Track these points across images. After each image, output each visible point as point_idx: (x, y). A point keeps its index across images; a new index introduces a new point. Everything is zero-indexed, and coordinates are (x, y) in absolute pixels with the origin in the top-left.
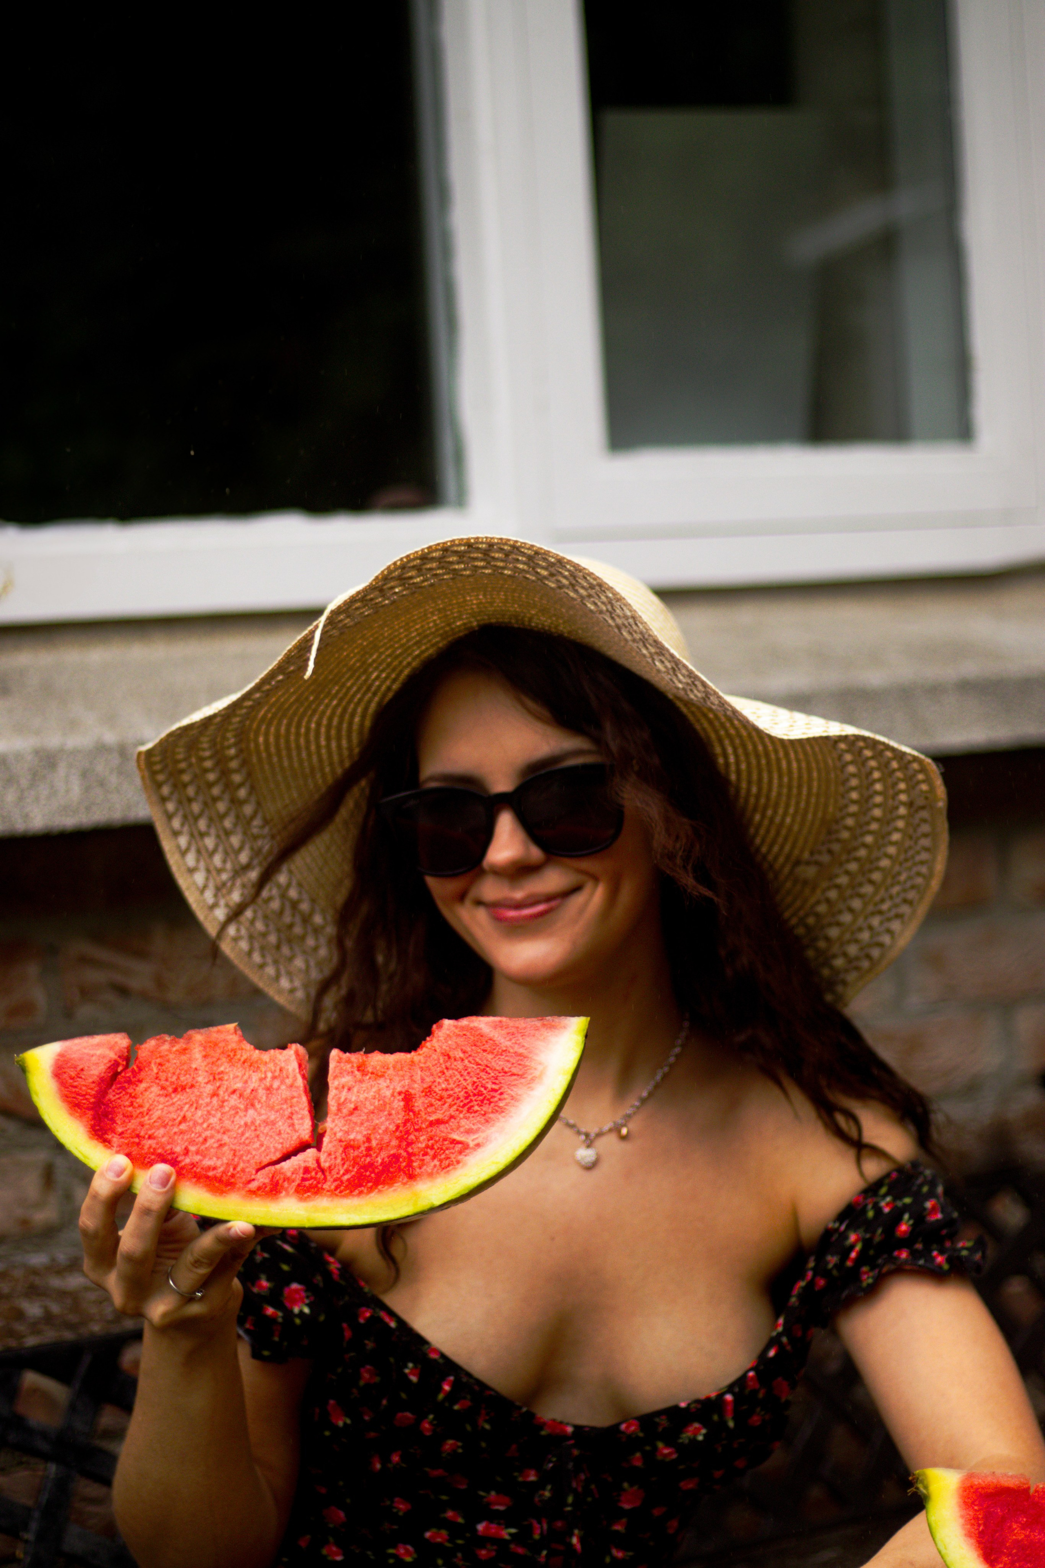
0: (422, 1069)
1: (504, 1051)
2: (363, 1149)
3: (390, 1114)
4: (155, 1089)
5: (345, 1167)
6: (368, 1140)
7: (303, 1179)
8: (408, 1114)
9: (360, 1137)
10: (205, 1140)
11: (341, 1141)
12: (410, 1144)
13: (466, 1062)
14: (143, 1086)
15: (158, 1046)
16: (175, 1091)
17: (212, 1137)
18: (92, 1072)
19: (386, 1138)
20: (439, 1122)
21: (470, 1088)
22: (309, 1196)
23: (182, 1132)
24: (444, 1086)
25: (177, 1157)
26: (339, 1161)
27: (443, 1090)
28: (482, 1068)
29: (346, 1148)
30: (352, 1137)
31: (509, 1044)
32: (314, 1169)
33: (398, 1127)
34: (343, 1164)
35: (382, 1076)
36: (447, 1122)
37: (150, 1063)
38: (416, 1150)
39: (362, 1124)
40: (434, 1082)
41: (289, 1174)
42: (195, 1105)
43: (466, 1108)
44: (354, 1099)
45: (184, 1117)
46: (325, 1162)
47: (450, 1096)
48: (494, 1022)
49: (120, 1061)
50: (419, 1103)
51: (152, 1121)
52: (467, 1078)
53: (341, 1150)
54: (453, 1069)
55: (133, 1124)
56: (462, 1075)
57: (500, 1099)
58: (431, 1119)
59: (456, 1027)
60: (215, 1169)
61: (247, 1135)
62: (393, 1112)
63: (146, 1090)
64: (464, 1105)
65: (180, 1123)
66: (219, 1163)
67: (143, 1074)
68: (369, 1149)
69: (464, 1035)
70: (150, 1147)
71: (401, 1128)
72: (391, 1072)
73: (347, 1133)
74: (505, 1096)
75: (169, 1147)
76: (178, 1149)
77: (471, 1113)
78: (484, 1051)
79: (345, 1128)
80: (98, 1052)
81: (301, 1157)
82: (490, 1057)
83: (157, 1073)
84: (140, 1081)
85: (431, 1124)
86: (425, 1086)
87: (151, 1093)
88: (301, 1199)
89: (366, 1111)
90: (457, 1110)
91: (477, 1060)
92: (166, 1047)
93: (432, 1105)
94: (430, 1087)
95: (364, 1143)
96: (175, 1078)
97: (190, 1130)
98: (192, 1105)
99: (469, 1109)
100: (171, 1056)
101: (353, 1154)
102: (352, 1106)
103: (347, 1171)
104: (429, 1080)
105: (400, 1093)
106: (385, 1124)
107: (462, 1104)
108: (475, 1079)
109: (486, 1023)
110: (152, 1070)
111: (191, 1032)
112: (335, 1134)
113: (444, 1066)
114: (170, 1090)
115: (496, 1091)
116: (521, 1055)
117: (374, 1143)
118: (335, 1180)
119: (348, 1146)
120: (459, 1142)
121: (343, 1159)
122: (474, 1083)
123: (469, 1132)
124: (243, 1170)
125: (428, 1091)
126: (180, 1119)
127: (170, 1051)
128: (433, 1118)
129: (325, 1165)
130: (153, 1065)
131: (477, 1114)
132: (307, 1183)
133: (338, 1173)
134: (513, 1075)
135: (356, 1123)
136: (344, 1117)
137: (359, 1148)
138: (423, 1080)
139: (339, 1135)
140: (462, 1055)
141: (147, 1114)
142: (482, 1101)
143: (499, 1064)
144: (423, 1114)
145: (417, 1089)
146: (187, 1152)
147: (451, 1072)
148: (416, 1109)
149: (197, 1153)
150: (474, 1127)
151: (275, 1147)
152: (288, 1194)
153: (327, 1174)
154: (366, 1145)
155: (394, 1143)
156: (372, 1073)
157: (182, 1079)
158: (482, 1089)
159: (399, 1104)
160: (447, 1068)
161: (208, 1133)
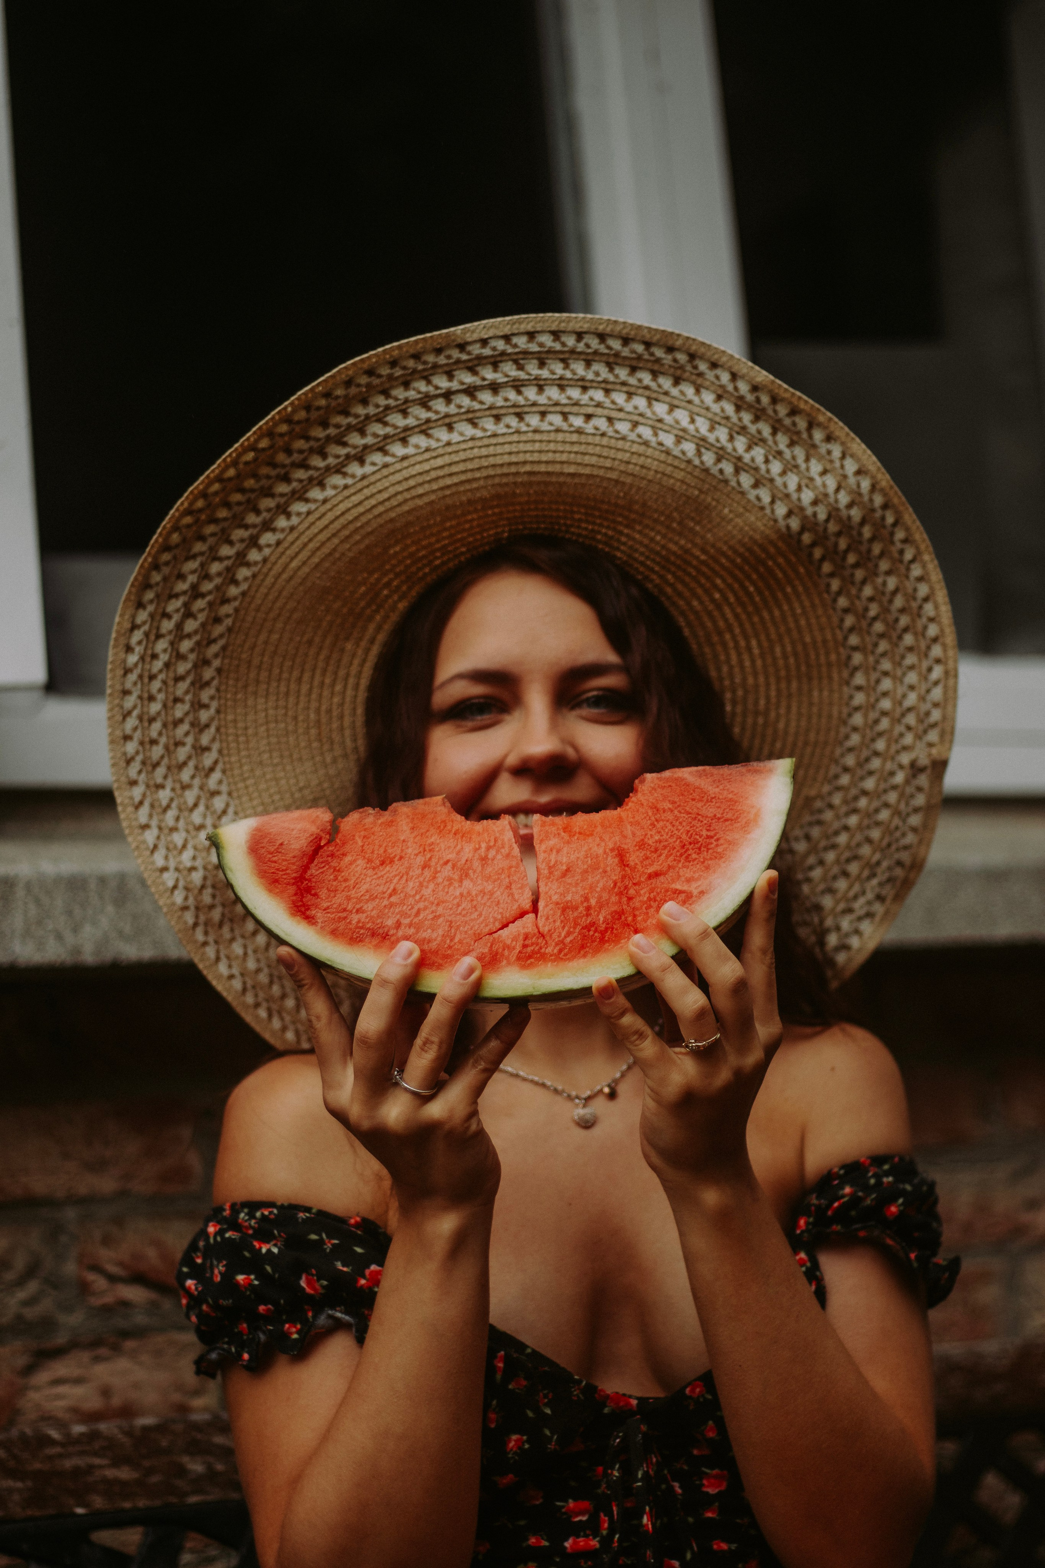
0: (631, 824)
1: (712, 798)
2: (581, 909)
3: (605, 872)
4: (361, 862)
5: (566, 928)
6: (587, 899)
7: (525, 946)
8: (624, 870)
9: (578, 898)
10: (418, 913)
11: (557, 903)
12: (630, 899)
13: (676, 812)
14: (348, 859)
15: (361, 820)
16: (383, 863)
17: (425, 908)
18: (293, 847)
19: (605, 896)
20: (657, 874)
21: (684, 836)
22: (531, 963)
23: (391, 905)
24: (657, 838)
25: (388, 931)
26: (558, 923)
27: (656, 842)
28: (693, 816)
29: (564, 910)
30: (569, 898)
31: (717, 790)
32: (535, 935)
33: (615, 884)
34: (564, 927)
35: (592, 835)
36: (664, 874)
37: (354, 836)
38: (638, 904)
39: (577, 884)
40: (646, 835)
41: (509, 942)
42: (405, 877)
43: (684, 857)
44: (565, 860)
45: (394, 889)
46: (544, 926)
47: (665, 847)
48: (697, 771)
49: (323, 835)
50: (634, 858)
51: (360, 894)
52: (680, 827)
53: (559, 912)
54: (663, 820)
55: (339, 899)
56: (673, 826)
57: (717, 846)
58: (649, 871)
59: (659, 779)
60: (429, 941)
61: (463, 906)
62: (608, 869)
63: (351, 864)
64: (681, 855)
65: (390, 896)
66: (434, 935)
67: (347, 848)
68: (588, 908)
69: (670, 786)
70: (359, 922)
71: (618, 884)
72: (599, 829)
73: (563, 895)
74: (721, 841)
75: (379, 921)
76: (390, 922)
77: (689, 862)
78: (693, 800)
79: (561, 890)
80: (299, 826)
81: (518, 923)
82: (700, 805)
83: (363, 846)
84: (344, 855)
85: (650, 877)
86: (638, 839)
87: (357, 866)
88: (524, 967)
89: (580, 871)
90: (675, 860)
91: (687, 809)
92: (370, 820)
93: (647, 858)
94: (643, 840)
95: (582, 903)
96: (382, 850)
97: (402, 903)
98: (401, 877)
99: (687, 857)
100: (376, 829)
101: (572, 915)
102: (564, 868)
103: (569, 934)
104: (638, 833)
105: (612, 850)
106: (601, 882)
107: (678, 854)
108: (688, 828)
109: (690, 773)
110: (357, 843)
111: (395, 805)
112: (550, 897)
113: (653, 818)
114: (378, 863)
115: (712, 837)
116: (731, 800)
117: (593, 902)
118: (557, 944)
119: (565, 908)
120: (681, 892)
121: (562, 922)
122: (688, 831)
123: (689, 881)
124: (460, 942)
125: (642, 845)
126: (390, 891)
127: (374, 823)
128: (651, 870)
129: (545, 930)
130: (357, 838)
131: (696, 862)
132: (529, 949)
133: (559, 936)
134: (727, 820)
135: (570, 884)
136: (557, 880)
137: (577, 908)
138: (634, 834)
139: (555, 898)
140: (671, 806)
141: (354, 888)
142: (700, 849)
143: (710, 811)
144: (639, 867)
145: (629, 844)
146: (398, 925)
147: (661, 823)
148: (632, 864)
149: (410, 925)
150: (696, 875)
151: (492, 915)
152: (509, 963)
153: (548, 938)
154: (585, 904)
155: (614, 899)
156: (580, 833)
157: (390, 851)
158: (698, 837)
159: (612, 861)
160: (657, 820)
161: (421, 905)
